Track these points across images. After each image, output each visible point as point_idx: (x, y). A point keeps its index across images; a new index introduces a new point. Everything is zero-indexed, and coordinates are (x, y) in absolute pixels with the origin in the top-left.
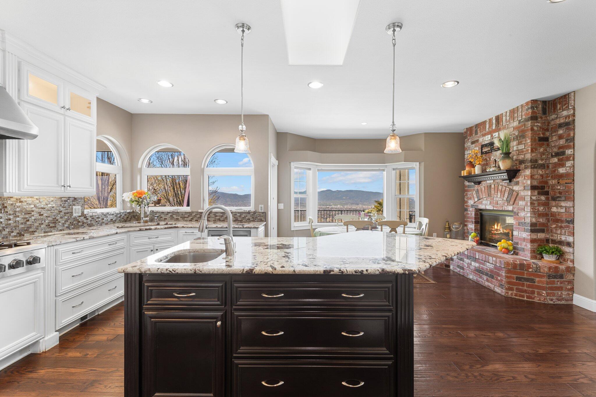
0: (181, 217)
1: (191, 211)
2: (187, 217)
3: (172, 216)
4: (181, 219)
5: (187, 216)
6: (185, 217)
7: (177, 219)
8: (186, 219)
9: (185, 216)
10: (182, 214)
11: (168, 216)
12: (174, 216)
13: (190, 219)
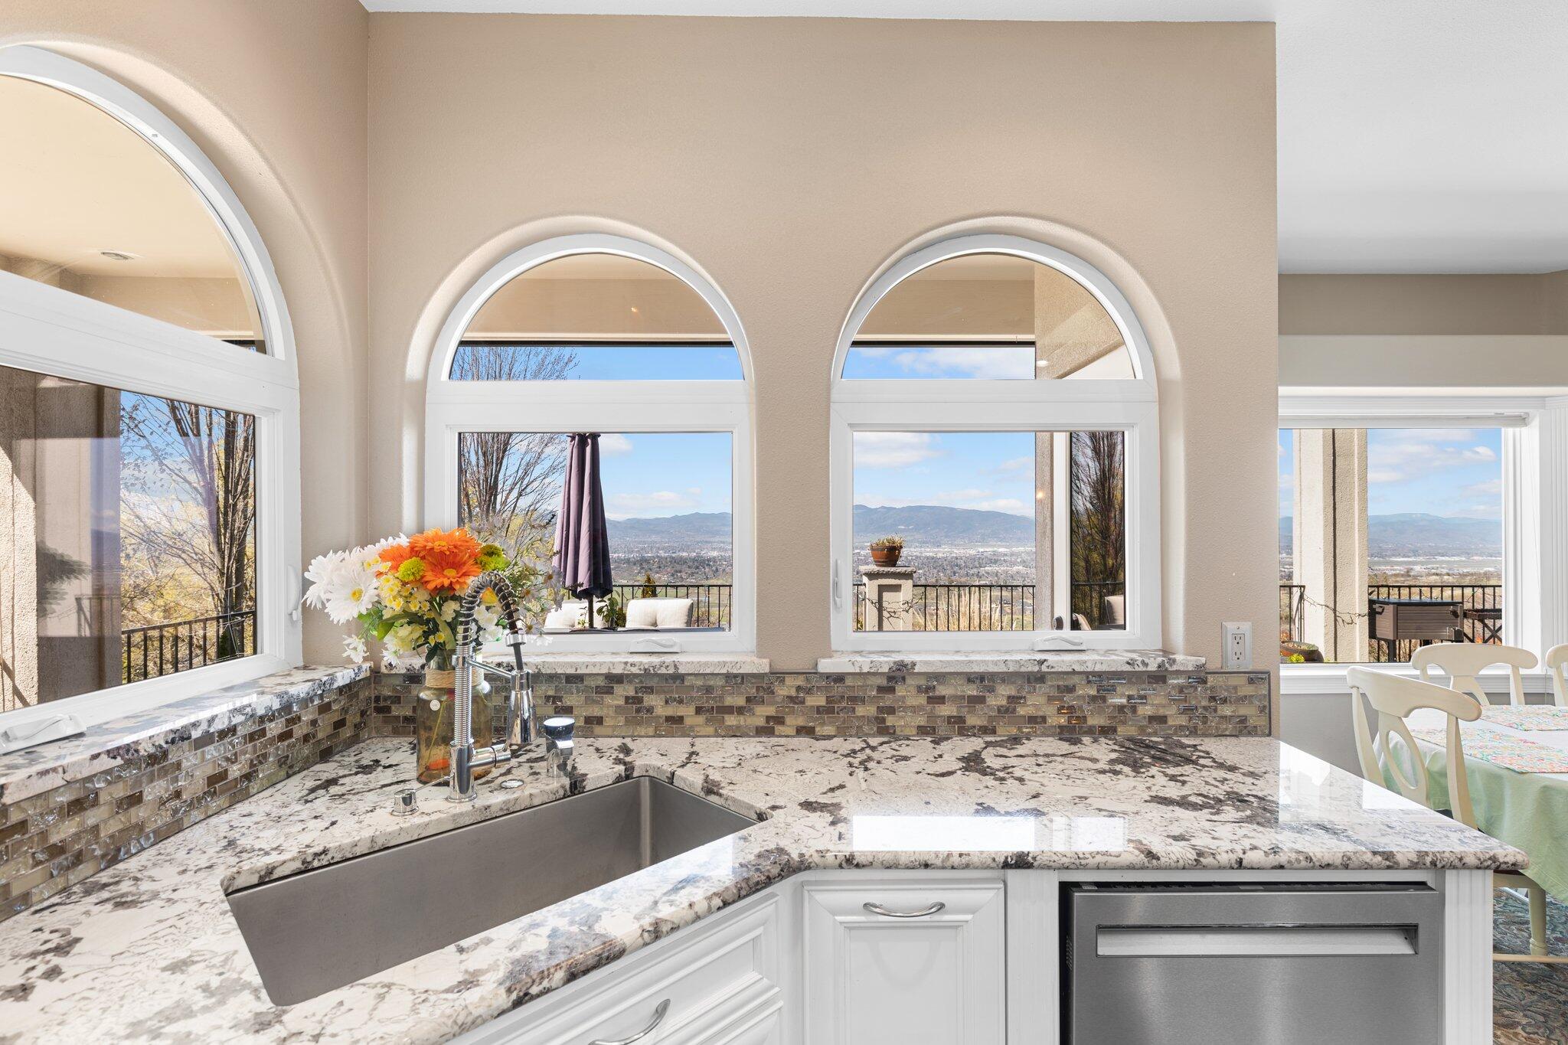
0: (699, 710)
1: (767, 670)
2: (740, 711)
3: (640, 700)
4: (701, 719)
5: (741, 701)
6: (729, 710)
7: (669, 719)
8: (731, 720)
9: (729, 701)
10: (709, 690)
11: (608, 700)
12: (652, 700)
13: (761, 722)
